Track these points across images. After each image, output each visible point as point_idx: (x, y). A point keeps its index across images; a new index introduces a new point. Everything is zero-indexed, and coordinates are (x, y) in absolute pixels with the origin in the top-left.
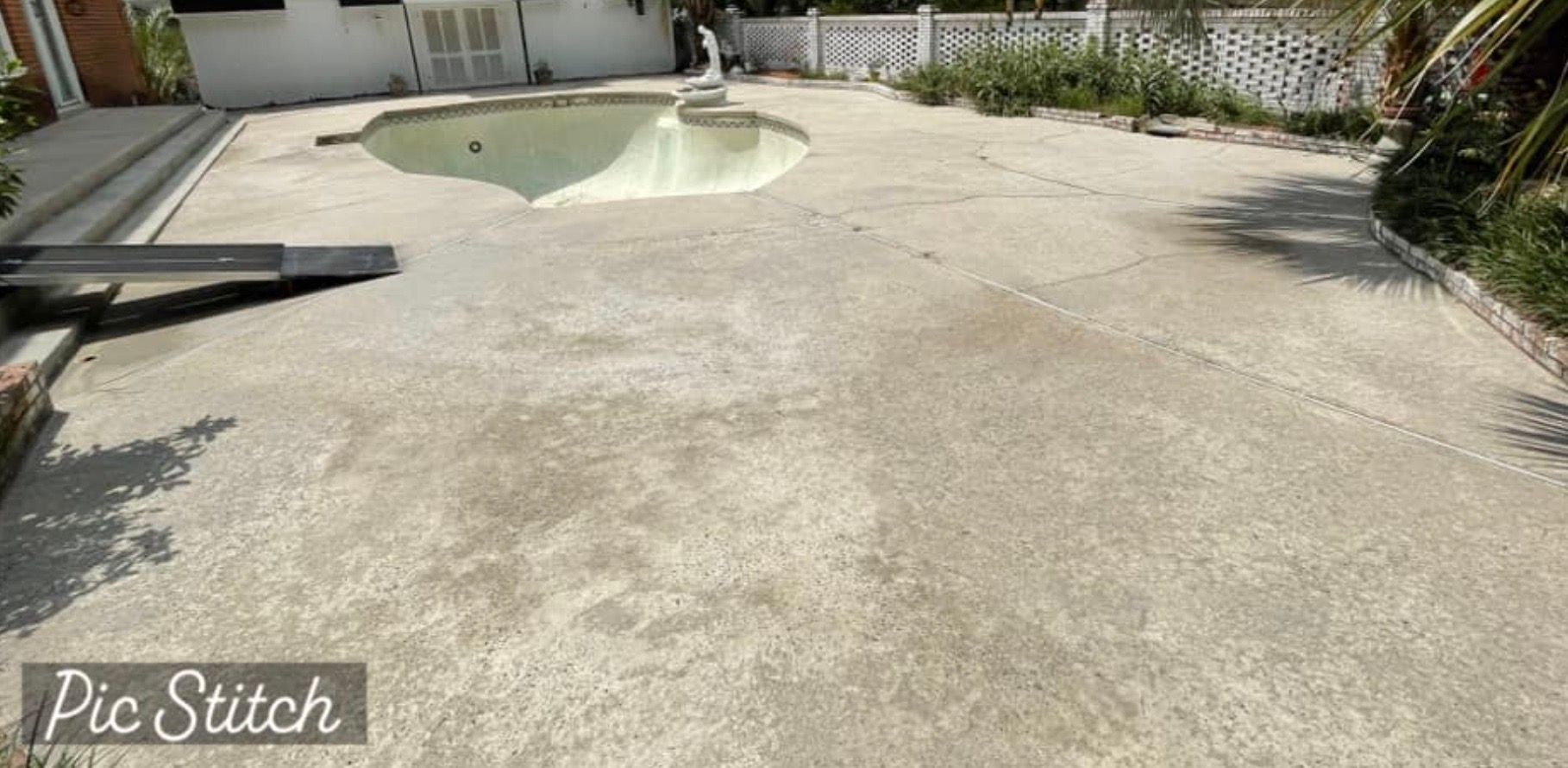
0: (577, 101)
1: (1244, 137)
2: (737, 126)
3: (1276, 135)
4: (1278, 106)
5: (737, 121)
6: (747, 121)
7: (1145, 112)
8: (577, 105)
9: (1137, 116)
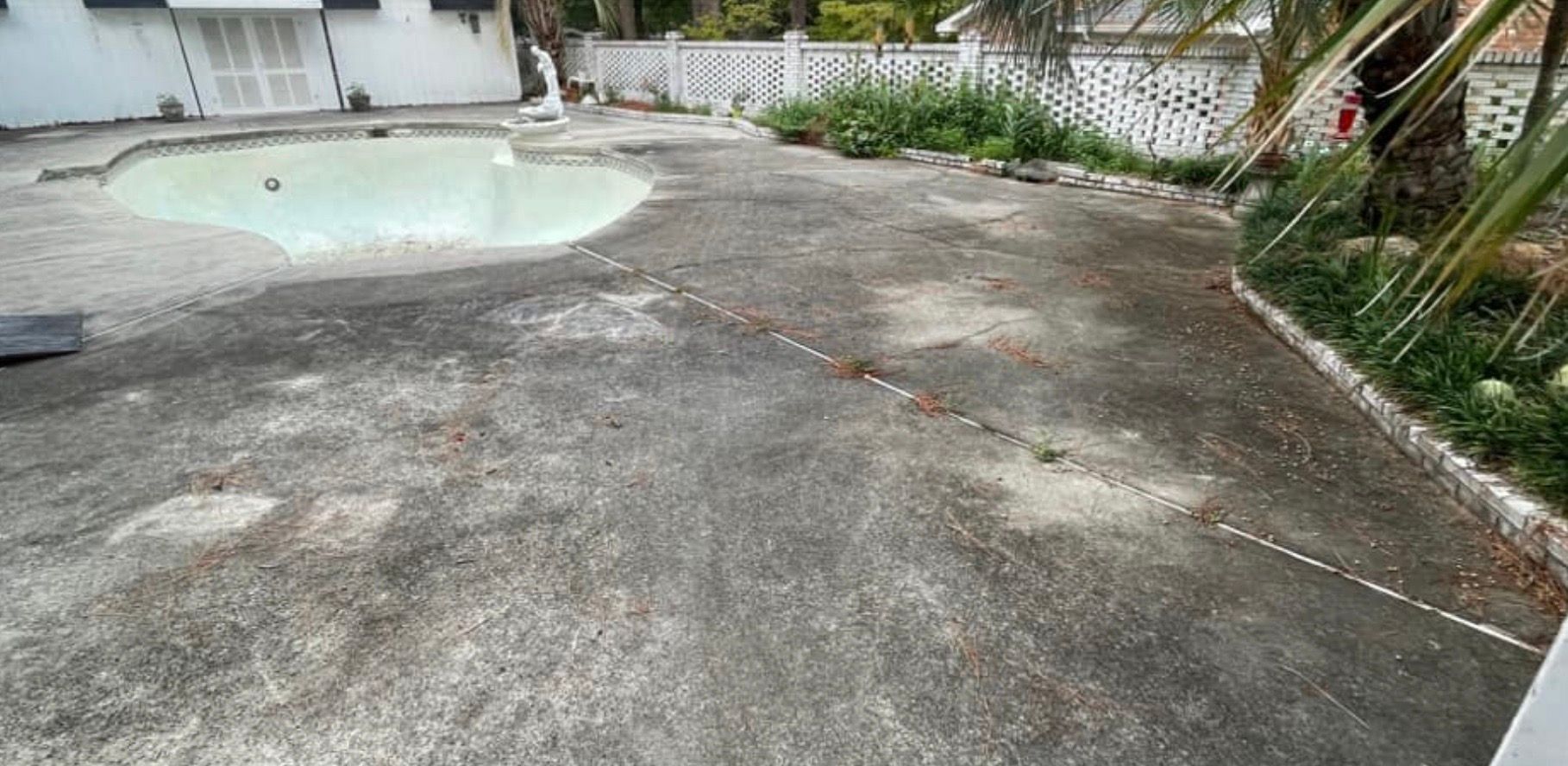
0: (397, 131)
1: (1113, 184)
2: (580, 165)
3: (1144, 184)
4: (1147, 152)
5: (579, 158)
6: (590, 160)
7: (1015, 156)
8: (397, 136)
9: (1008, 161)
